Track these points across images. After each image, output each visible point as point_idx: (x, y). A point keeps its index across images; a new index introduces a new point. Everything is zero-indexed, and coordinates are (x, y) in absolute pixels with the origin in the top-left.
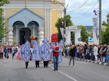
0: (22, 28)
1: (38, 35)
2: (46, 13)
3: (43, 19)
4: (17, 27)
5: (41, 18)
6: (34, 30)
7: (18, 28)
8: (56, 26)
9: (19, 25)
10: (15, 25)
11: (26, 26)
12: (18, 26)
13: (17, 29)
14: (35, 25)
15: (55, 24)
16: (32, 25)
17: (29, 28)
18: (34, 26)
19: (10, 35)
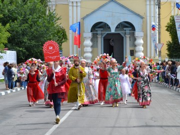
0: (108, 34)
1: (135, 46)
2: (148, 7)
3: (142, 18)
4: (99, 32)
5: (138, 15)
6: (128, 36)
7: (102, 34)
8: (167, 30)
9: (102, 29)
10: (96, 29)
11: (113, 31)
12: (102, 31)
13: (99, 36)
14: (131, 29)
15: (166, 26)
16: (125, 29)
17: (119, 34)
18: (128, 30)
19: (87, 46)
